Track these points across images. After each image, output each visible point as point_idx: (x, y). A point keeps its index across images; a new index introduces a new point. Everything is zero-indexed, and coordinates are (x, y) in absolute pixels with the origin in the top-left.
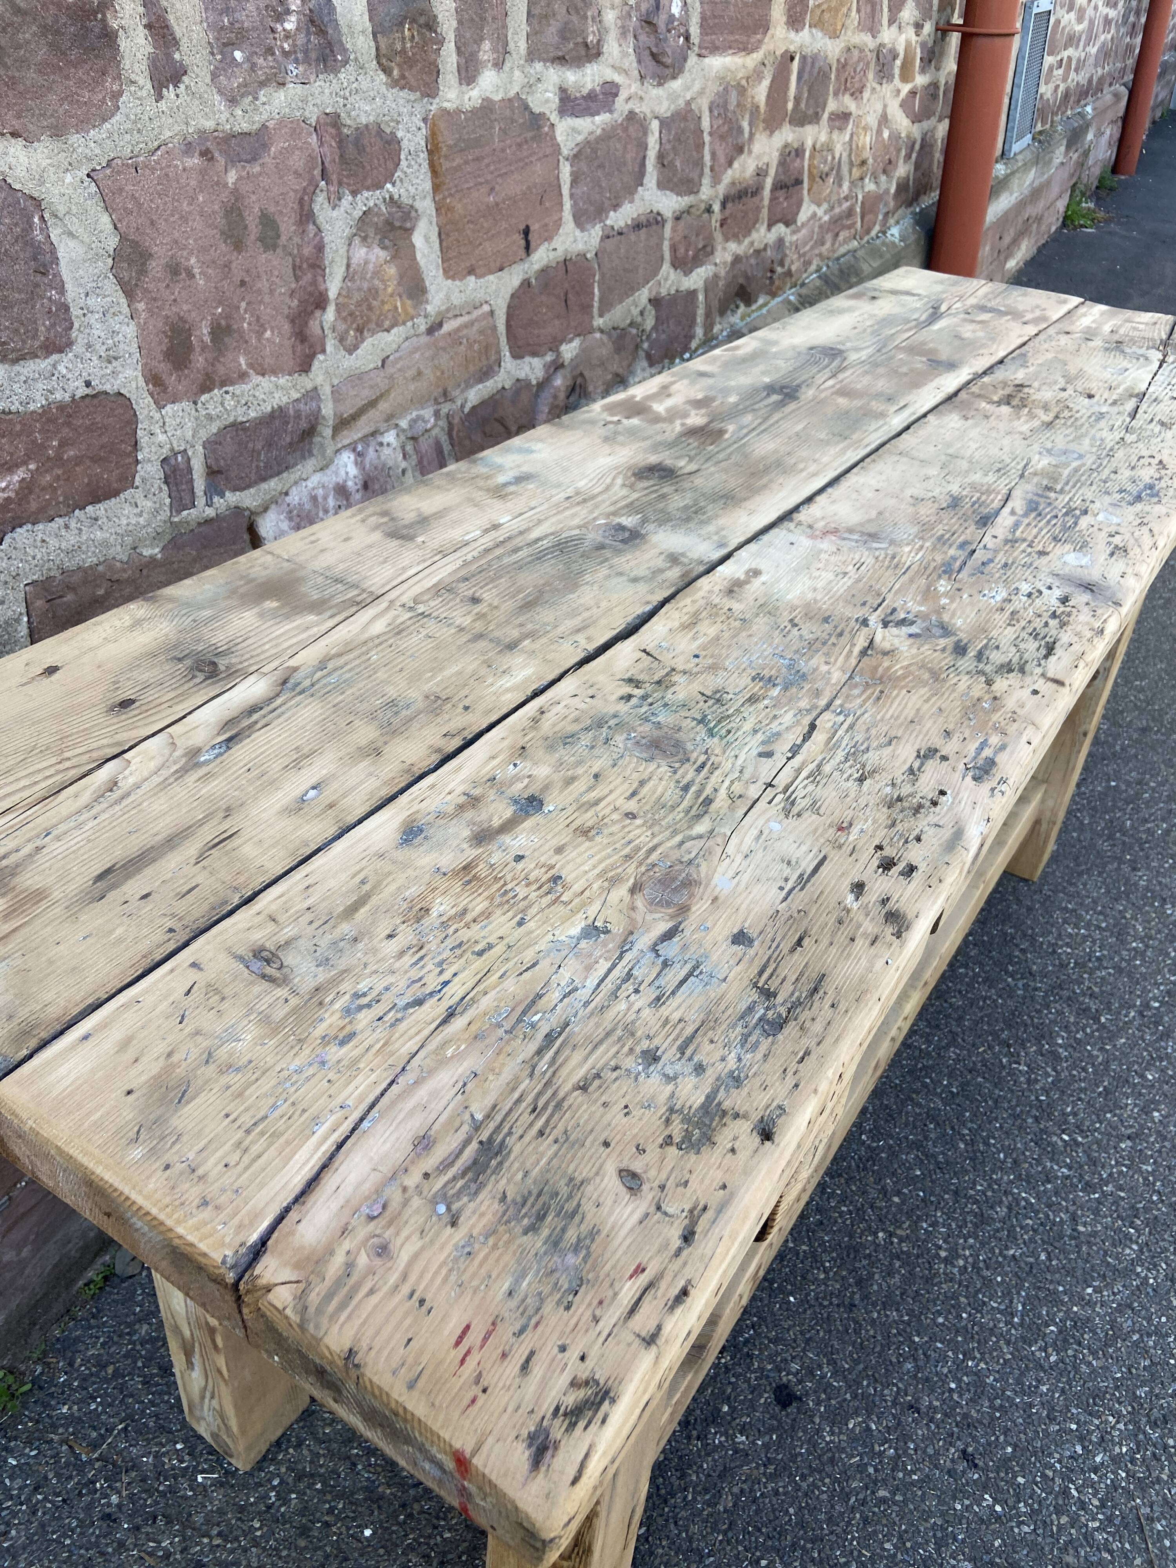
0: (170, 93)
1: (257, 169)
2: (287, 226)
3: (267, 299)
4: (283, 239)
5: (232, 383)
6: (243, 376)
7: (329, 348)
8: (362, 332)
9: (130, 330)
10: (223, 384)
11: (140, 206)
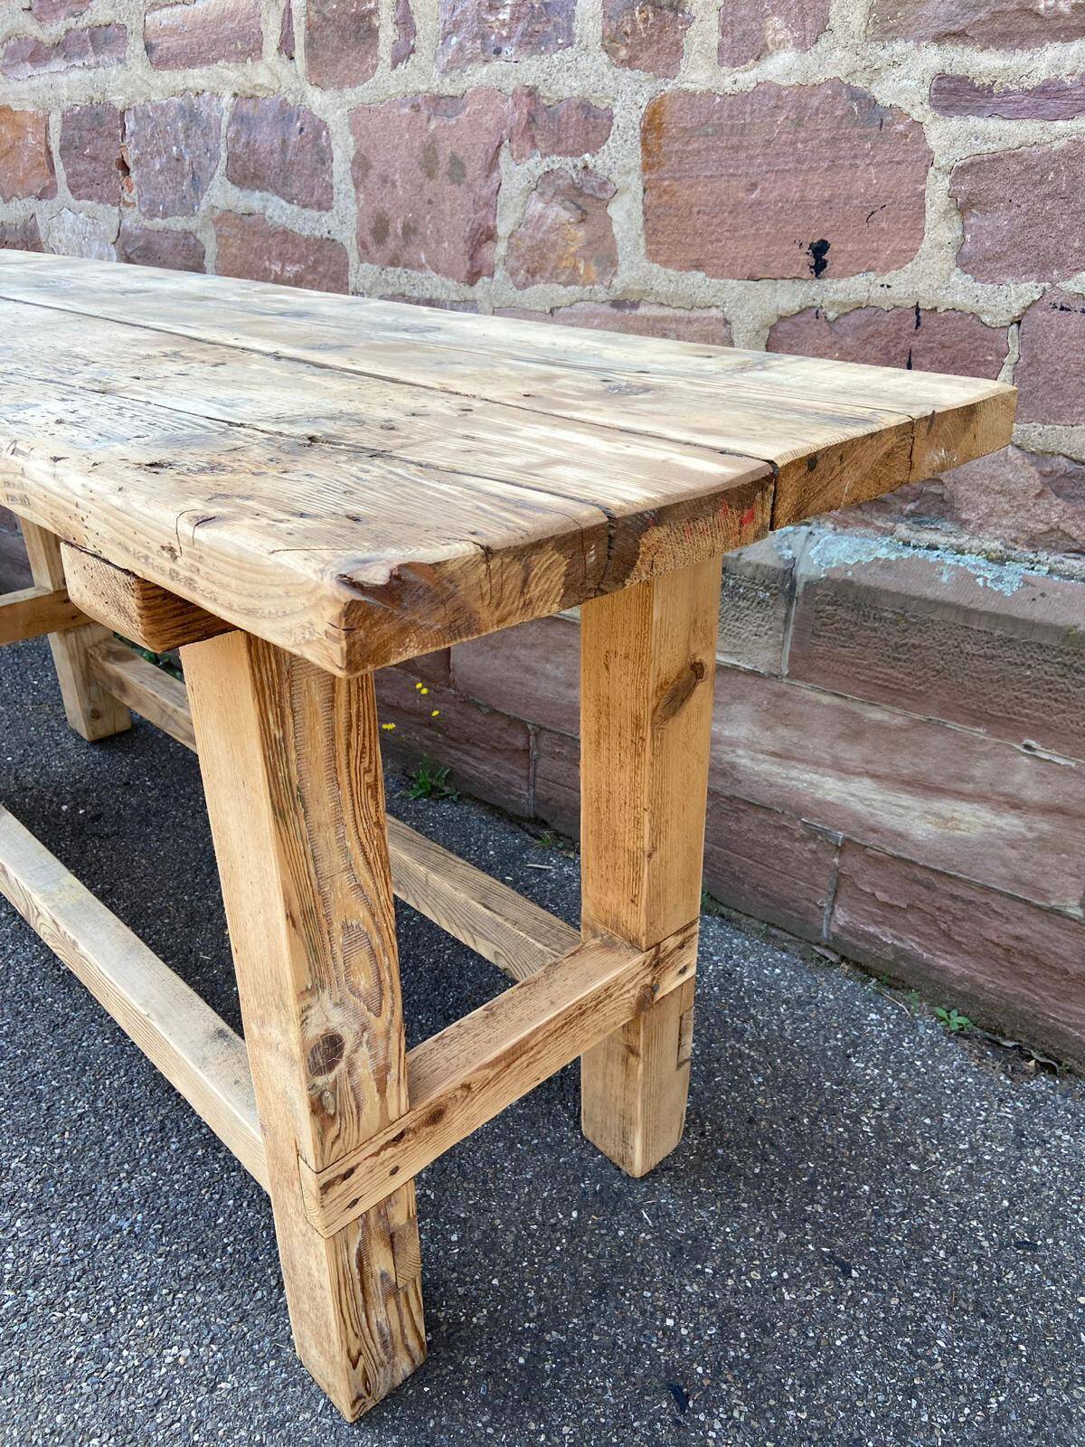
0: (401, 67)
1: (453, 122)
2: (474, 169)
3: (448, 219)
4: (469, 179)
5: (413, 268)
6: (421, 267)
7: (497, 275)
8: (533, 276)
9: (354, 209)
10: (406, 266)
11: (369, 134)
